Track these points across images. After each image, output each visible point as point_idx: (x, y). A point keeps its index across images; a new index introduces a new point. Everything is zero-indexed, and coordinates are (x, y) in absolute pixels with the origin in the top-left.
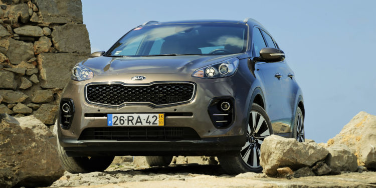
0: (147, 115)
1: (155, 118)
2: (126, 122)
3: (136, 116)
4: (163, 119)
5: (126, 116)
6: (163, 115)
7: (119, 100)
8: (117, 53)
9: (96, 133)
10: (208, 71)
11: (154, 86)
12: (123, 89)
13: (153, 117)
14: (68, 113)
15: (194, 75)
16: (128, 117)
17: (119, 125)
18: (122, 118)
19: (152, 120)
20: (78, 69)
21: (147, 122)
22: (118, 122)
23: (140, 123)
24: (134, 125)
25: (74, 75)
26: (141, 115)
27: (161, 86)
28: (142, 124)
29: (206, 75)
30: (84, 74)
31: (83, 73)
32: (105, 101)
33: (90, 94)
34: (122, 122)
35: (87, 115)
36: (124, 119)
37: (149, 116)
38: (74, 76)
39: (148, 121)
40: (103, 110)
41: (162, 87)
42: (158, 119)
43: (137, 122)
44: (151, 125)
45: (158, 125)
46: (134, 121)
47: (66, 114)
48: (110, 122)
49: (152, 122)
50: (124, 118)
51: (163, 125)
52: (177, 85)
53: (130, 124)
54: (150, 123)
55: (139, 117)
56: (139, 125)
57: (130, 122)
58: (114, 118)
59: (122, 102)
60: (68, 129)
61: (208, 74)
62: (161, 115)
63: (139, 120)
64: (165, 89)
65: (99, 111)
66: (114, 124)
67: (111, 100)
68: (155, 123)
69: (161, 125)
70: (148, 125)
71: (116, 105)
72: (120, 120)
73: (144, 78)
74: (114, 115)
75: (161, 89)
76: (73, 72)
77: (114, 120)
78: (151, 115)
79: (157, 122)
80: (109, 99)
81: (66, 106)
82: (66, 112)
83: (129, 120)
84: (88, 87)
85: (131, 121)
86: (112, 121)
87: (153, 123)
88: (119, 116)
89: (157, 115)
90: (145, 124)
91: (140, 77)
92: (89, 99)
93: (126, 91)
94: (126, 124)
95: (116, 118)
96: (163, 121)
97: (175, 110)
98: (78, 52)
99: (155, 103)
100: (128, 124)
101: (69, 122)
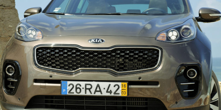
0: (108, 83)
1: (117, 87)
2: (83, 91)
3: (94, 84)
4: (126, 88)
5: (83, 84)
6: (126, 84)
7: (74, 65)
8: (56, 10)
9: (46, 102)
10: (170, 34)
11: (114, 51)
12: (78, 53)
13: (115, 86)
14: (13, 77)
15: (158, 39)
16: (86, 85)
17: (75, 94)
18: (78, 86)
19: (113, 89)
20: (23, 27)
21: (107, 92)
22: (74, 90)
23: (100, 93)
24: (93, 94)
25: (18, 33)
26: (101, 84)
27: (123, 50)
28: (101, 93)
29: (168, 38)
30: (31, 34)
31: (30, 32)
32: (57, 65)
33: (40, 56)
34: (78, 90)
35: (36, 81)
36: (81, 88)
37: (110, 85)
38: (18, 35)
39: (109, 91)
40: (56, 76)
41: (123, 52)
42: (120, 89)
43: (96, 91)
44: (112, 94)
45: (120, 95)
46: (93, 90)
47: (10, 77)
48: (64, 90)
49: (113, 91)
50: (80, 86)
51: (126, 95)
52: (141, 50)
53: (88, 93)
54: (111, 92)
55: (98, 86)
56: (98, 94)
57: (88, 91)
58: (69, 86)
59: (78, 68)
60: (13, 94)
61: (170, 38)
62: (124, 83)
63: (98, 89)
64: (128, 54)
65: (51, 76)
66: (69, 92)
67: (65, 65)
68: (117, 92)
69: (124, 95)
70: (108, 94)
71: (70, 70)
72: (77, 88)
73: (103, 41)
74: (69, 83)
75: (123, 54)
76: (17, 30)
77: (69, 88)
78: (113, 84)
79: (119, 91)
80: (63, 63)
81: (9, 68)
82: (11, 74)
83: (86, 89)
84: (37, 50)
85: (89, 89)
86: (66, 90)
87: (115, 93)
88: (75, 83)
89: (120, 84)
90: (105, 94)
91: (98, 40)
92: (38, 62)
93: (83, 55)
94: (83, 93)
95: (71, 86)
96: (126, 91)
97: (140, 78)
98: (4, 5)
99: (118, 70)
100: (86, 93)
101: (14, 87)
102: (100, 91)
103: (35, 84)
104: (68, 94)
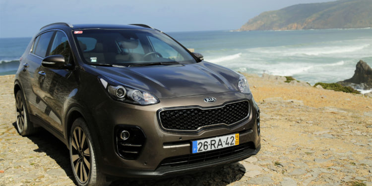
0: (226, 137)
1: (232, 138)
2: (209, 147)
3: (217, 139)
4: (238, 139)
5: (209, 140)
6: (238, 134)
12: (200, 113)
16: (211, 141)
17: (204, 151)
18: (206, 144)
19: (230, 141)
21: (226, 144)
22: (202, 148)
24: (216, 148)
26: (221, 138)
28: (222, 146)
32: (181, 126)
34: (206, 147)
36: (208, 144)
37: (228, 138)
41: (231, 107)
42: (235, 140)
43: (219, 145)
44: (230, 146)
45: (235, 145)
46: (216, 145)
47: (124, 141)
48: (194, 149)
49: (230, 143)
51: (238, 144)
53: (213, 148)
54: (228, 144)
55: (220, 140)
56: (220, 147)
57: (213, 146)
60: (135, 157)
63: (220, 143)
64: (233, 109)
65: (181, 138)
66: (199, 150)
67: (189, 126)
69: (237, 144)
70: (227, 146)
71: (193, 129)
72: (204, 146)
73: (215, 100)
74: (198, 142)
75: (231, 109)
77: (198, 147)
78: (230, 136)
79: (234, 142)
82: (125, 139)
83: (212, 145)
84: (161, 113)
86: (196, 148)
87: (231, 144)
88: (203, 141)
89: (234, 135)
90: (225, 146)
91: (212, 99)
92: (164, 126)
93: (204, 115)
94: (209, 149)
95: (200, 144)
96: (238, 140)
99: (227, 123)
100: (211, 148)
101: (136, 152)
102: (221, 144)
103: (165, 147)
104: (198, 152)
